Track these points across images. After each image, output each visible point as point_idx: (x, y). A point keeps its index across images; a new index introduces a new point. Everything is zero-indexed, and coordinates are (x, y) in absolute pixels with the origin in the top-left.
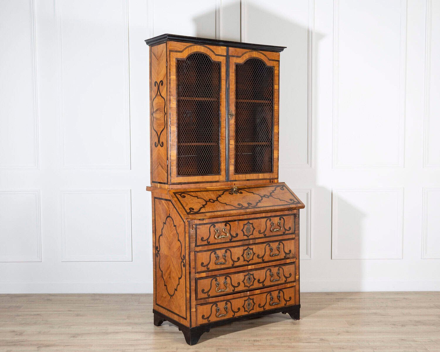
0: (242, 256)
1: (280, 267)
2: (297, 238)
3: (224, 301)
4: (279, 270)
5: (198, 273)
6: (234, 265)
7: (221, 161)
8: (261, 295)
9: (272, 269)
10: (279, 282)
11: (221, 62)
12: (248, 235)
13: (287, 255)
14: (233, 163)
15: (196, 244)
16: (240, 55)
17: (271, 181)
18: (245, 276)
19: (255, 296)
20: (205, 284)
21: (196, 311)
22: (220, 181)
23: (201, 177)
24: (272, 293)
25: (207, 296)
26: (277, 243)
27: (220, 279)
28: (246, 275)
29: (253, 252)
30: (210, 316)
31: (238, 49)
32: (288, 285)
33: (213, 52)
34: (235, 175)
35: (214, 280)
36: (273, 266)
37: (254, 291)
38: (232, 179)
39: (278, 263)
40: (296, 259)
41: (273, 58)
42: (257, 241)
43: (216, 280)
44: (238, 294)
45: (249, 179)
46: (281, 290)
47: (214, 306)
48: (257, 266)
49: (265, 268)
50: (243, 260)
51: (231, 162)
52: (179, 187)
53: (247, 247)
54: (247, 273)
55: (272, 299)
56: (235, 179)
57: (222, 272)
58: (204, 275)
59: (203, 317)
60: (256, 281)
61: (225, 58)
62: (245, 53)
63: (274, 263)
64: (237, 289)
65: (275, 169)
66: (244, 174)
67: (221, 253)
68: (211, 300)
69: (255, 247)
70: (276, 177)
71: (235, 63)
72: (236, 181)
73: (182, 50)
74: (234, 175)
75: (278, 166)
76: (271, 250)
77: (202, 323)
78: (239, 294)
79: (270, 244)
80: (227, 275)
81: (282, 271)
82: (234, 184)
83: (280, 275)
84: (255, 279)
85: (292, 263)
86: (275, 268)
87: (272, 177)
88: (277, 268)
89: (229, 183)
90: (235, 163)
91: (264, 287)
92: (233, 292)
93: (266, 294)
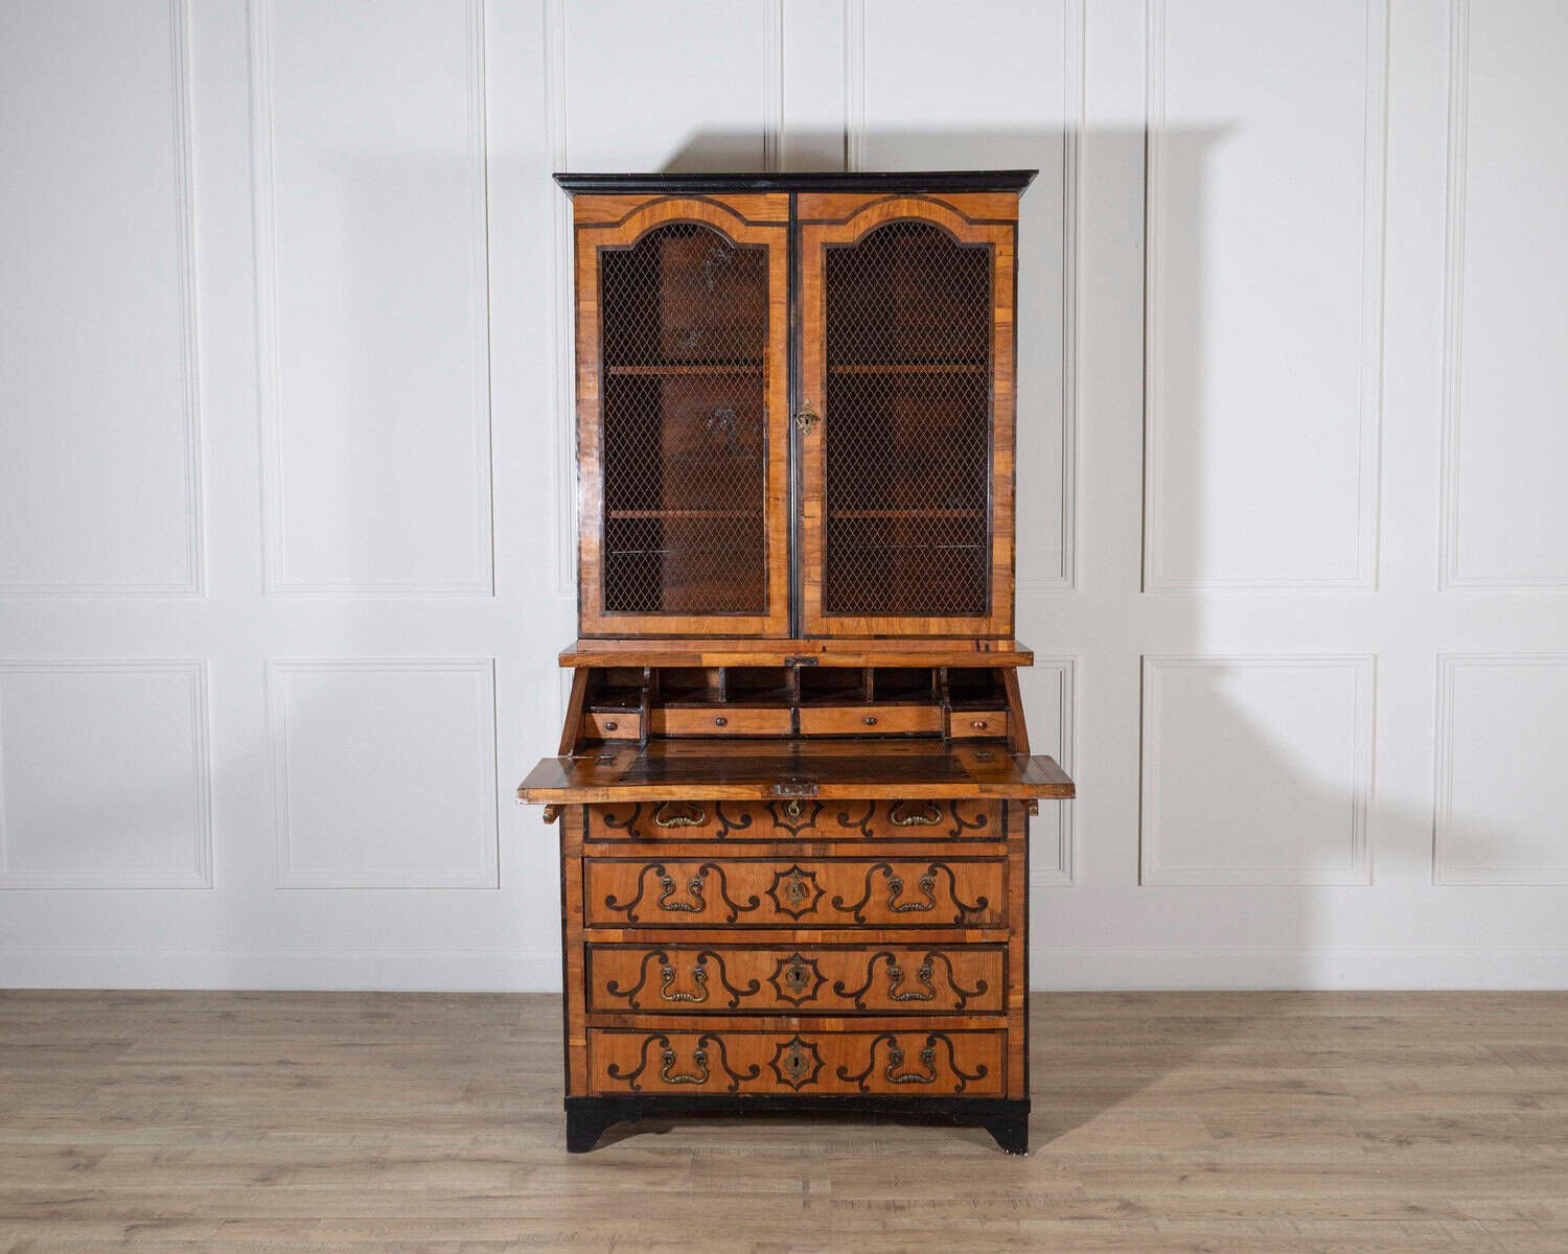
0: (771, 892)
1: (935, 953)
2: (1015, 857)
3: (695, 1032)
4: (928, 960)
5: (593, 926)
6: (737, 921)
7: (768, 569)
8: (850, 1037)
9: (900, 956)
10: (930, 1005)
11: (767, 246)
12: (794, 827)
13: (967, 914)
14: (819, 579)
15: (586, 833)
16: (842, 215)
17: (983, 643)
18: (780, 962)
19: (826, 1037)
20: (621, 966)
21: (588, 1047)
22: (764, 637)
23: (693, 619)
24: (898, 1037)
25: (629, 1008)
26: (924, 867)
27: (677, 957)
28: (786, 962)
29: (817, 887)
30: (639, 1071)
31: (834, 197)
32: (974, 1023)
33: (736, 214)
34: (825, 619)
35: (655, 958)
36: (905, 947)
37: (821, 1020)
38: (815, 632)
39: (928, 936)
40: (1013, 933)
41: (988, 216)
42: (833, 850)
43: (664, 960)
44: (751, 1019)
45: (885, 633)
46: (939, 1033)
47: (656, 1043)
48: (833, 937)
49: (868, 947)
50: (774, 908)
51: (809, 576)
52: (611, 646)
53: (788, 866)
54: (791, 954)
55: (896, 1059)
56: (824, 632)
57: (689, 936)
58: (617, 935)
59: (613, 1070)
60: (826, 990)
61: (783, 231)
62: (866, 207)
63: (910, 936)
64: (745, 1003)
65: (997, 601)
67: (684, 873)
68: (642, 1021)
69: (827, 872)
70: (1004, 630)
71: (825, 244)
72: (829, 637)
73: (619, 219)
74: (822, 617)
75: (1013, 594)
76: (896, 888)
77: (608, 1089)
78: (758, 1020)
79: (891, 865)
80: (705, 951)
81: (944, 966)
82: (821, 649)
83: (935, 980)
84: (826, 980)
85: (993, 947)
86: (912, 954)
87: (984, 632)
88: (922, 955)
89: (802, 642)
90: (829, 579)
91: (862, 1012)
92: (728, 1007)
93: (870, 1039)
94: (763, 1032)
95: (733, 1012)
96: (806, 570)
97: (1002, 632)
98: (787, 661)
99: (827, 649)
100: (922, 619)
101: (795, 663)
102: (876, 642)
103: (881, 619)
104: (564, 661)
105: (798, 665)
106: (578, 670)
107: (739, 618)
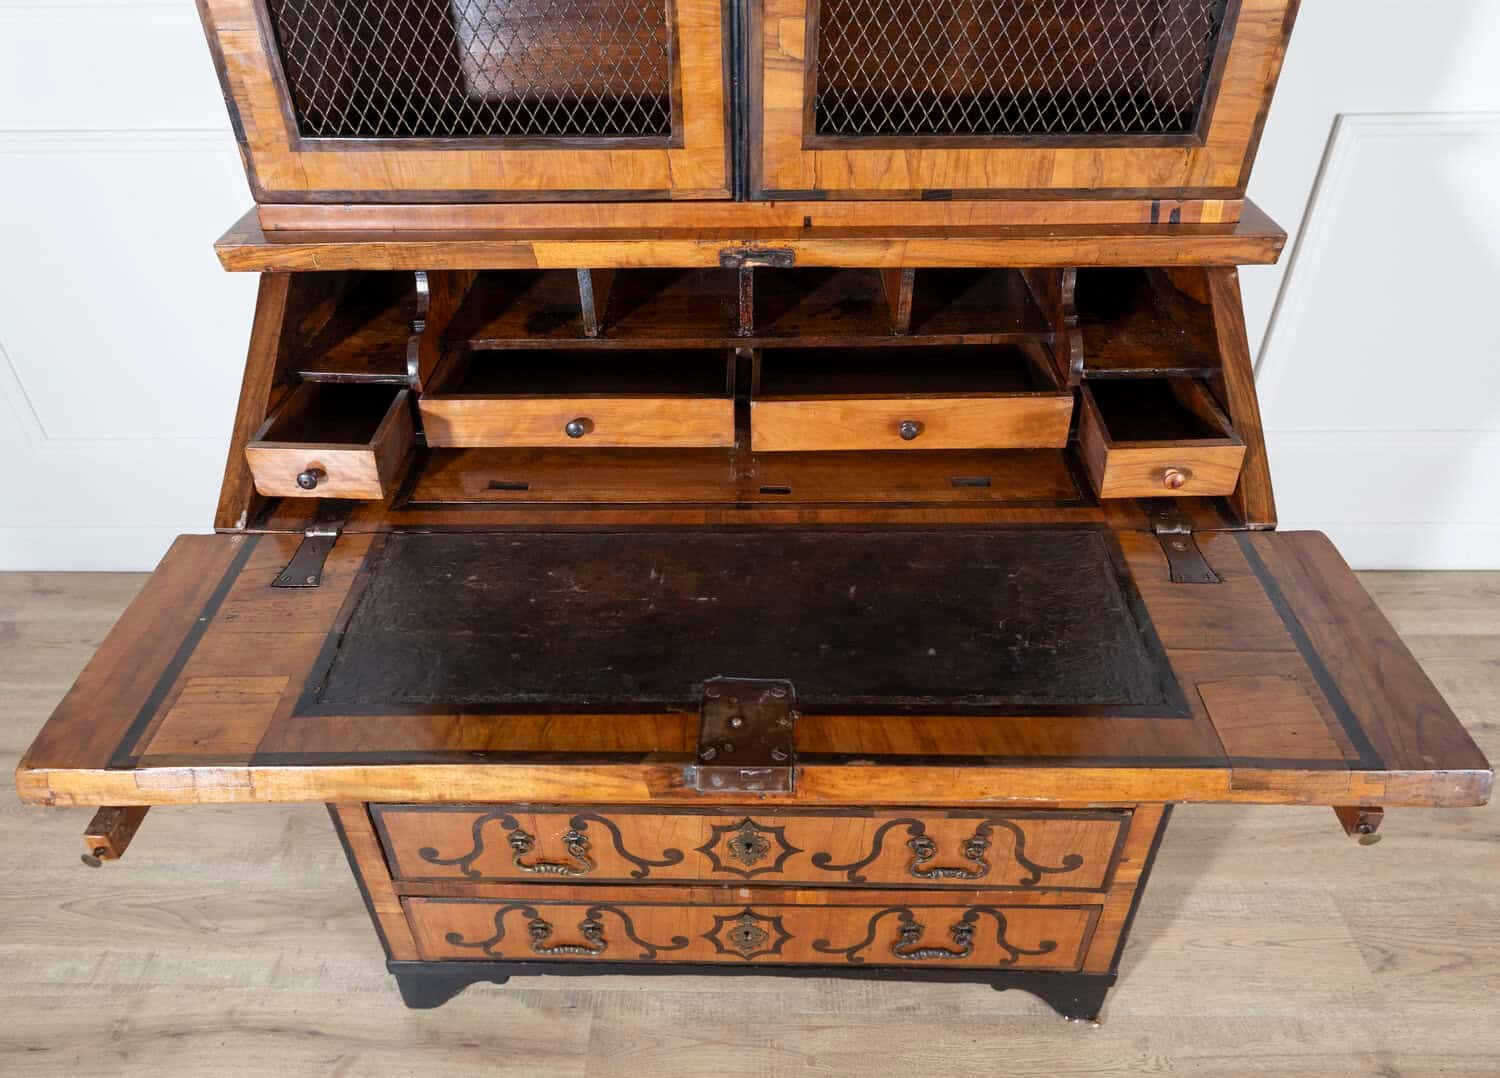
1: (994, 821)
3: (578, 902)
4: (983, 830)
7: (675, 28)
8: (835, 911)
10: (978, 880)
14: (799, 54)
18: (718, 829)
19: (798, 909)
21: (408, 915)
22: (673, 195)
23: (506, 155)
24: (917, 912)
25: (464, 877)
28: (729, 829)
30: (496, 940)
32: (1050, 899)
34: (811, 153)
35: (495, 822)
36: (946, 813)
38: (786, 184)
43: (512, 822)
44: (672, 890)
45: (947, 187)
46: (987, 909)
47: (516, 914)
49: (876, 813)
51: (778, 46)
54: (737, 820)
55: (911, 934)
56: (809, 185)
59: (453, 938)
60: (799, 861)
64: (660, 873)
65: (1226, 112)
66: (903, 147)
68: (488, 890)
70: (1226, 176)
72: (819, 195)
74: (806, 148)
75: (1270, 89)
77: (451, 955)
78: (683, 892)
80: (583, 814)
81: (1011, 838)
82: (800, 223)
83: (990, 854)
84: (797, 851)
85: (1107, 814)
86: (956, 822)
87: (1176, 181)
88: (974, 824)
89: (757, 212)
90: (823, 51)
91: (857, 885)
92: (630, 877)
93: (868, 914)
94: (692, 904)
95: (639, 881)
96: (769, 28)
97: (1219, 182)
98: (724, 257)
99: (816, 223)
100: (1039, 152)
101: (742, 261)
102: (926, 205)
103: (940, 151)
104: (233, 261)
105: (750, 264)
106: (268, 279)
107: (614, 152)
